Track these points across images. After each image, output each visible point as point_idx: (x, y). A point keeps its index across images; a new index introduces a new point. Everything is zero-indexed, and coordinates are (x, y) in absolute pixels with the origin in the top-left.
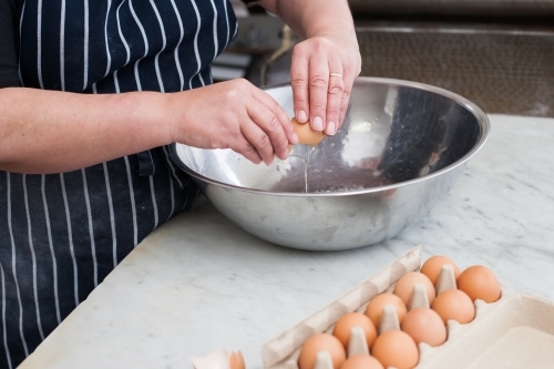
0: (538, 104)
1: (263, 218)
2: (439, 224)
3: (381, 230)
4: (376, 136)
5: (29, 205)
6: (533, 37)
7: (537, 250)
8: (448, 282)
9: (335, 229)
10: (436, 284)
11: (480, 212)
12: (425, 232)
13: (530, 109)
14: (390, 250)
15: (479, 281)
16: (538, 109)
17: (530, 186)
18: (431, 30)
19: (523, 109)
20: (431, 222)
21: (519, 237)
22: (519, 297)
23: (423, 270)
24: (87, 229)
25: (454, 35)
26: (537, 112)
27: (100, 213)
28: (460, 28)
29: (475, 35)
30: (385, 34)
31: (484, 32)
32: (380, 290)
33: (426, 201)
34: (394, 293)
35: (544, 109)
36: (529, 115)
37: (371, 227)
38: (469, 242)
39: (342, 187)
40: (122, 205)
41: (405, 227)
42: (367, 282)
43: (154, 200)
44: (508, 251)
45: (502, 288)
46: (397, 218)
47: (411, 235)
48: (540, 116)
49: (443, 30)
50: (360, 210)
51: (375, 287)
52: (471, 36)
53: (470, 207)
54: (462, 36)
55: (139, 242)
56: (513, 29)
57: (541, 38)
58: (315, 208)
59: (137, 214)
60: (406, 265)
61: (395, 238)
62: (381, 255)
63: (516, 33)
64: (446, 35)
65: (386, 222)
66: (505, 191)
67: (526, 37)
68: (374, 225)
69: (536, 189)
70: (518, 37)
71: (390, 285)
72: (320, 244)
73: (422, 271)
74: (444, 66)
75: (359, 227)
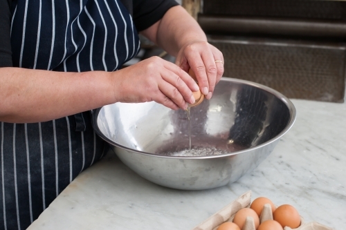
0: (327, 94)
1: (151, 170)
2: (262, 173)
3: (226, 179)
4: (224, 115)
5: (4, 147)
6: (324, 50)
7: (324, 192)
8: (268, 215)
9: (196, 178)
10: (260, 215)
11: (289, 166)
12: (254, 178)
13: (321, 96)
14: (232, 190)
15: (287, 215)
16: (326, 96)
17: (321, 148)
18: (260, 43)
19: (317, 97)
20: (257, 171)
21: (313, 183)
22: (312, 225)
23: (252, 206)
24: (40, 164)
25: (274, 47)
26: (325, 98)
27: (49, 154)
28: (278, 42)
29: (288, 47)
30: (231, 44)
31: (294, 45)
32: (225, 220)
33: (256, 160)
34: (233, 221)
35: (330, 97)
36: (321, 100)
37: (220, 177)
38: (281, 186)
39: (202, 147)
40: (63, 149)
41: (241, 176)
42: (217, 214)
43: (83, 148)
44: (306, 192)
45: (302, 219)
46: (236, 171)
47: (245, 181)
48: (328, 101)
49: (268, 44)
50: (213, 167)
51: (222, 217)
52: (285, 47)
53: (282, 162)
54: (279, 47)
55: (73, 180)
56: (312, 44)
57: (329, 50)
58: (185, 165)
59: (73, 157)
60: (242, 203)
61: (236, 182)
62: (226, 193)
63: (313, 46)
64: (269, 46)
65: (229, 173)
66: (305, 151)
67: (320, 49)
68: (222, 176)
69: (324, 151)
70: (315, 49)
71: (231, 216)
72: (187, 186)
73: (251, 208)
74: (268, 67)
75: (212, 177)
